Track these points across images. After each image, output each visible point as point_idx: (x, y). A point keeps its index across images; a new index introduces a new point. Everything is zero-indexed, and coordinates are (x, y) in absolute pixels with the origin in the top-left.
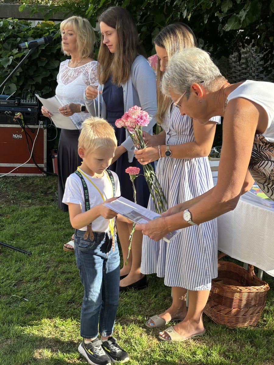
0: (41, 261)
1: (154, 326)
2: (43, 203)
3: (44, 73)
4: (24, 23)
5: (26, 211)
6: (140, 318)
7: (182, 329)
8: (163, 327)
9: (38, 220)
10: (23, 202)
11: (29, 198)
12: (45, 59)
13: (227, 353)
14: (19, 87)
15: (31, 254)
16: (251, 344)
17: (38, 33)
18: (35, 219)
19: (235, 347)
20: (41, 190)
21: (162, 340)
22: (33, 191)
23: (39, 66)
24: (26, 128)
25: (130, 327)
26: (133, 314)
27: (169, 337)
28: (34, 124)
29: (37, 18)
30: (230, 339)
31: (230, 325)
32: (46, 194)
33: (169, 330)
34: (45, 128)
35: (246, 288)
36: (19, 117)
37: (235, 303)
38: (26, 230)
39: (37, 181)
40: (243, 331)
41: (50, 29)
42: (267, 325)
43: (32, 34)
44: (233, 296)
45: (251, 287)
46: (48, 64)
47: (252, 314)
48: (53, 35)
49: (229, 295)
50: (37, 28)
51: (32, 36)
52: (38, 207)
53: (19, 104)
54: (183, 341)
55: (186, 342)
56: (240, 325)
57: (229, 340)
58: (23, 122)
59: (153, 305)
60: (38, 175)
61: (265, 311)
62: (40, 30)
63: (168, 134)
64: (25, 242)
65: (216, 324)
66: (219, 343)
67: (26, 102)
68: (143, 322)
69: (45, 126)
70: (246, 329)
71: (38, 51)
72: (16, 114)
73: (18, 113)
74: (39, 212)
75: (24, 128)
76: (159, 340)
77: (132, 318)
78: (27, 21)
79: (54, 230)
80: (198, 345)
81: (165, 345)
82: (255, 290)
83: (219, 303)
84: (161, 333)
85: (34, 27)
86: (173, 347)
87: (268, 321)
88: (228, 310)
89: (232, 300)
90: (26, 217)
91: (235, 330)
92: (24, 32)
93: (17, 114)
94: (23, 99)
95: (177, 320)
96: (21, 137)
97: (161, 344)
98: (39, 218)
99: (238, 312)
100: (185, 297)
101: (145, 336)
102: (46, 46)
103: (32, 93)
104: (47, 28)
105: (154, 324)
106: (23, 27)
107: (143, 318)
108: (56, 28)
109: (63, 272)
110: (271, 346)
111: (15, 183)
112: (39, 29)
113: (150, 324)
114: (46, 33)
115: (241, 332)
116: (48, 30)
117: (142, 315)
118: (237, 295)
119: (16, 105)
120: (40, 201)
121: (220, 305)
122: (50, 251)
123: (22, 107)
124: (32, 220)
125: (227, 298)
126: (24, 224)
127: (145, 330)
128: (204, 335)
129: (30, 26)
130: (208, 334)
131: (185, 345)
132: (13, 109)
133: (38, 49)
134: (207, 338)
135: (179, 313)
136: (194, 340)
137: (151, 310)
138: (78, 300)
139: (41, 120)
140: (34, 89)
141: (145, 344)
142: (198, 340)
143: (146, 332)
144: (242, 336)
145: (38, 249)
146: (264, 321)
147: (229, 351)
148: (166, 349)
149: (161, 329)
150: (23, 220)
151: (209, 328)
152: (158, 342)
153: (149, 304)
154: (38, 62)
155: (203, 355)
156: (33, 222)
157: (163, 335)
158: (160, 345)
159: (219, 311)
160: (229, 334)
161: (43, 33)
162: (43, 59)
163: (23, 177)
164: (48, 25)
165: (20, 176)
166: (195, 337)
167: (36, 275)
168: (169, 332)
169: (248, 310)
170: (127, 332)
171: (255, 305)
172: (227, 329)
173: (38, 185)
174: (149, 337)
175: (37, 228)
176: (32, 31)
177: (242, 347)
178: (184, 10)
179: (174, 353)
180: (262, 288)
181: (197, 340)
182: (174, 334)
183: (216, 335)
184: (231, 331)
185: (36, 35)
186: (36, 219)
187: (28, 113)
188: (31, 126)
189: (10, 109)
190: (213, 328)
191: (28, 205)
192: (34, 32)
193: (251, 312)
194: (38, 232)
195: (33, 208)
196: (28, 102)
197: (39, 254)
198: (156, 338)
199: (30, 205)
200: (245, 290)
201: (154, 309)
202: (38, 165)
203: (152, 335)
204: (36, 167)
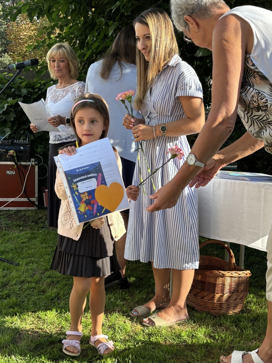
0: (28, 269)
1: (138, 315)
2: (34, 230)
5: (16, 235)
7: (166, 315)
9: (27, 241)
10: (15, 229)
11: (20, 226)
14: (14, 131)
15: (19, 264)
16: (236, 327)
17: (30, 84)
18: (24, 240)
20: (32, 219)
22: (24, 221)
24: (19, 165)
25: (114, 316)
27: (154, 322)
28: (26, 161)
30: (214, 323)
31: (214, 311)
32: (37, 223)
34: (36, 165)
35: (229, 273)
36: (13, 154)
37: (218, 288)
39: (29, 214)
43: (25, 86)
44: (216, 281)
45: (233, 272)
49: (212, 280)
52: (28, 232)
53: (13, 143)
54: (167, 326)
55: (171, 327)
58: (16, 158)
60: (30, 208)
62: (32, 82)
63: (148, 117)
67: (19, 142)
68: (126, 312)
69: (36, 163)
72: (9, 152)
73: (11, 150)
74: (29, 235)
75: (17, 165)
79: (42, 248)
80: (183, 329)
82: (237, 275)
83: (203, 289)
84: (145, 320)
88: (211, 295)
89: (215, 285)
93: (11, 152)
94: (16, 140)
96: (14, 173)
99: (221, 298)
101: (128, 323)
103: (25, 135)
105: (138, 313)
106: (17, 80)
109: (49, 277)
111: (9, 215)
113: (134, 313)
114: (38, 84)
118: (220, 280)
119: (9, 144)
122: (37, 263)
123: (15, 146)
124: (22, 241)
125: (209, 283)
127: (129, 318)
130: (192, 320)
132: (7, 147)
134: (191, 323)
135: (163, 302)
136: (179, 325)
139: (33, 158)
141: (129, 329)
142: (183, 325)
143: (130, 320)
144: (226, 321)
145: (25, 261)
147: (214, 333)
152: (142, 328)
156: (23, 243)
157: (147, 321)
159: (202, 298)
160: (214, 320)
161: (35, 84)
163: (16, 211)
165: (13, 209)
167: (21, 279)
169: (231, 296)
171: (238, 291)
172: (211, 316)
173: (29, 216)
174: (133, 323)
175: (26, 247)
179: (158, 335)
180: (244, 273)
182: (158, 319)
183: (200, 321)
184: (215, 317)
185: (29, 86)
187: (21, 151)
188: (23, 163)
189: (4, 147)
190: (197, 315)
191: (19, 232)
192: (27, 84)
193: (234, 298)
195: (23, 233)
196: (21, 142)
197: (27, 264)
198: (140, 324)
199: (21, 231)
202: (30, 199)
203: (136, 322)
204: (28, 201)
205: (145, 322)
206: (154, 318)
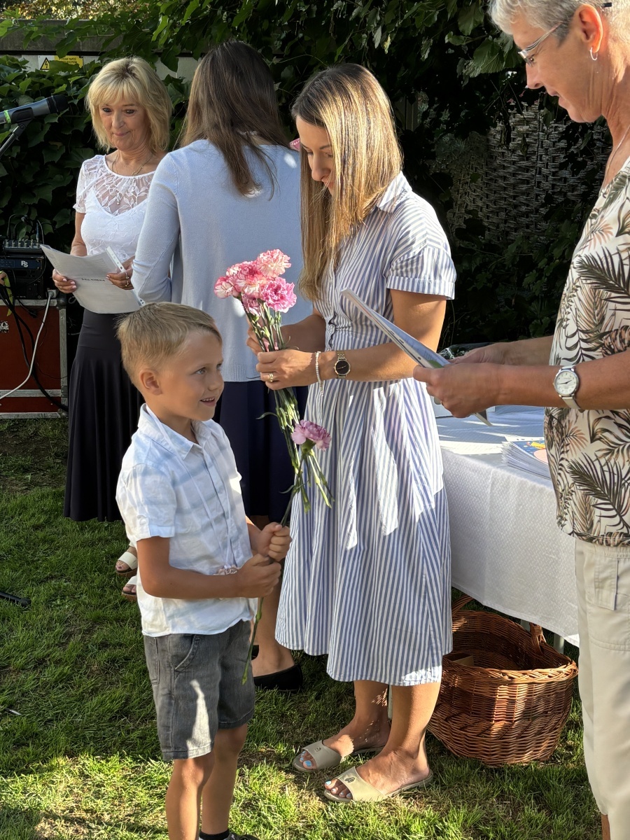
0: (51, 619)
1: (314, 767)
2: (60, 482)
3: (58, 177)
4: (9, 63)
5: (18, 502)
6: (281, 749)
7: (377, 774)
8: (335, 768)
9: (47, 522)
10: (13, 480)
11: (26, 471)
12: (59, 144)
13: (482, 827)
15: (30, 602)
16: (537, 804)
17: (42, 84)
18: (39, 519)
19: (500, 811)
20: (55, 449)
21: (331, 801)
22: (35, 452)
23: (45, 162)
24: (17, 306)
25: (258, 772)
26: (266, 740)
27: (348, 792)
28: (36, 298)
29: (43, 50)
30: (488, 793)
31: (490, 759)
33: (347, 777)
34: (61, 306)
35: (524, 674)
36: (2, 283)
37: (499, 710)
38: (19, 546)
39: (46, 430)
40: (519, 774)
41: (70, 76)
42: (575, 758)
43: (28, 88)
44: (495, 693)
45: (536, 672)
46: (66, 157)
47: (539, 733)
48: (78, 90)
49: (485, 691)
50: (39, 74)
51: (27, 93)
52: (47, 490)
53: (1, 251)
54: (379, 800)
55: (387, 804)
56: (512, 761)
57: (487, 796)
58: (9, 292)
59: (311, 718)
60: (49, 415)
61: (571, 723)
62: (47, 77)
63: (330, 323)
64: (16, 575)
65: (457, 758)
66: (463, 803)
67: (16, 245)
68: (287, 759)
70: (527, 767)
71: (42, 128)
74: (49, 502)
75: (11, 307)
76: (325, 800)
77: (263, 749)
78: (16, 57)
79: (83, 545)
80: (415, 809)
81: (339, 814)
82: (544, 678)
83: (465, 710)
84: (330, 784)
85: (32, 72)
86: (357, 816)
87: (577, 748)
88: (484, 724)
89: (491, 702)
90: (20, 515)
91: (500, 771)
92: (11, 84)
94: (10, 239)
95: (367, 751)
96: (6, 328)
97: (330, 809)
98: (50, 517)
99: (506, 731)
100: (385, 696)
101: (291, 793)
102: (61, 114)
103: (30, 225)
104: (62, 74)
105: (313, 763)
106: (7, 71)
107: (287, 749)
108: (84, 74)
109: (104, 645)
110: (584, 807)
112: (44, 76)
113: (305, 764)
114: (62, 85)
115: (514, 774)
116: (65, 78)
117: (286, 741)
118: (503, 692)
120: (53, 476)
121: (464, 715)
122: (73, 595)
123: (7, 258)
124: (33, 521)
125: (481, 698)
126: (14, 532)
127: (292, 776)
128: (428, 786)
129: (23, 70)
130: (437, 783)
131: (384, 811)
133: (43, 122)
134: (435, 791)
135: (371, 735)
136: (406, 798)
137: (308, 728)
138: (138, 711)
139: (51, 289)
140: (34, 215)
141: (292, 810)
142: (415, 799)
143: (295, 782)
144: (516, 786)
145: (44, 591)
146: (569, 748)
147: (486, 822)
148: (339, 821)
149: (328, 774)
150: (13, 521)
151: (441, 767)
152: (322, 805)
153: (304, 716)
154: (43, 152)
155: (426, 832)
156: (36, 528)
157: (334, 787)
158: (327, 811)
159: (464, 728)
160: (487, 782)
161: (54, 84)
162: (57, 146)
163: (13, 420)
164: (65, 67)
165: (6, 417)
166: (408, 790)
167: (39, 653)
168: (346, 780)
169: (530, 725)
170: (250, 782)
171: (546, 712)
172: (482, 769)
173: (47, 439)
174: (302, 793)
175: (44, 541)
176: (28, 81)
177: (516, 811)
178: (376, 29)
179: (358, 830)
180: (560, 672)
181: (414, 797)
182: (358, 784)
183: (456, 786)
184: (492, 773)
185: (37, 89)
186: (42, 520)
187: (22, 272)
188: (29, 303)
190: (451, 769)
191: (24, 488)
192: (33, 83)
193: (537, 728)
194: (47, 549)
195: (35, 492)
196: (22, 245)
197: (49, 602)
198: (318, 795)
199: (29, 486)
200: (522, 678)
201: (314, 727)
202: (48, 391)
203: (309, 789)
204: (44, 396)
205: (330, 791)
206: (349, 782)
